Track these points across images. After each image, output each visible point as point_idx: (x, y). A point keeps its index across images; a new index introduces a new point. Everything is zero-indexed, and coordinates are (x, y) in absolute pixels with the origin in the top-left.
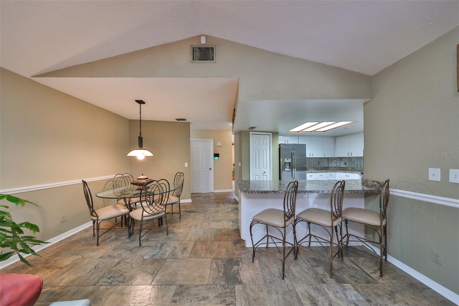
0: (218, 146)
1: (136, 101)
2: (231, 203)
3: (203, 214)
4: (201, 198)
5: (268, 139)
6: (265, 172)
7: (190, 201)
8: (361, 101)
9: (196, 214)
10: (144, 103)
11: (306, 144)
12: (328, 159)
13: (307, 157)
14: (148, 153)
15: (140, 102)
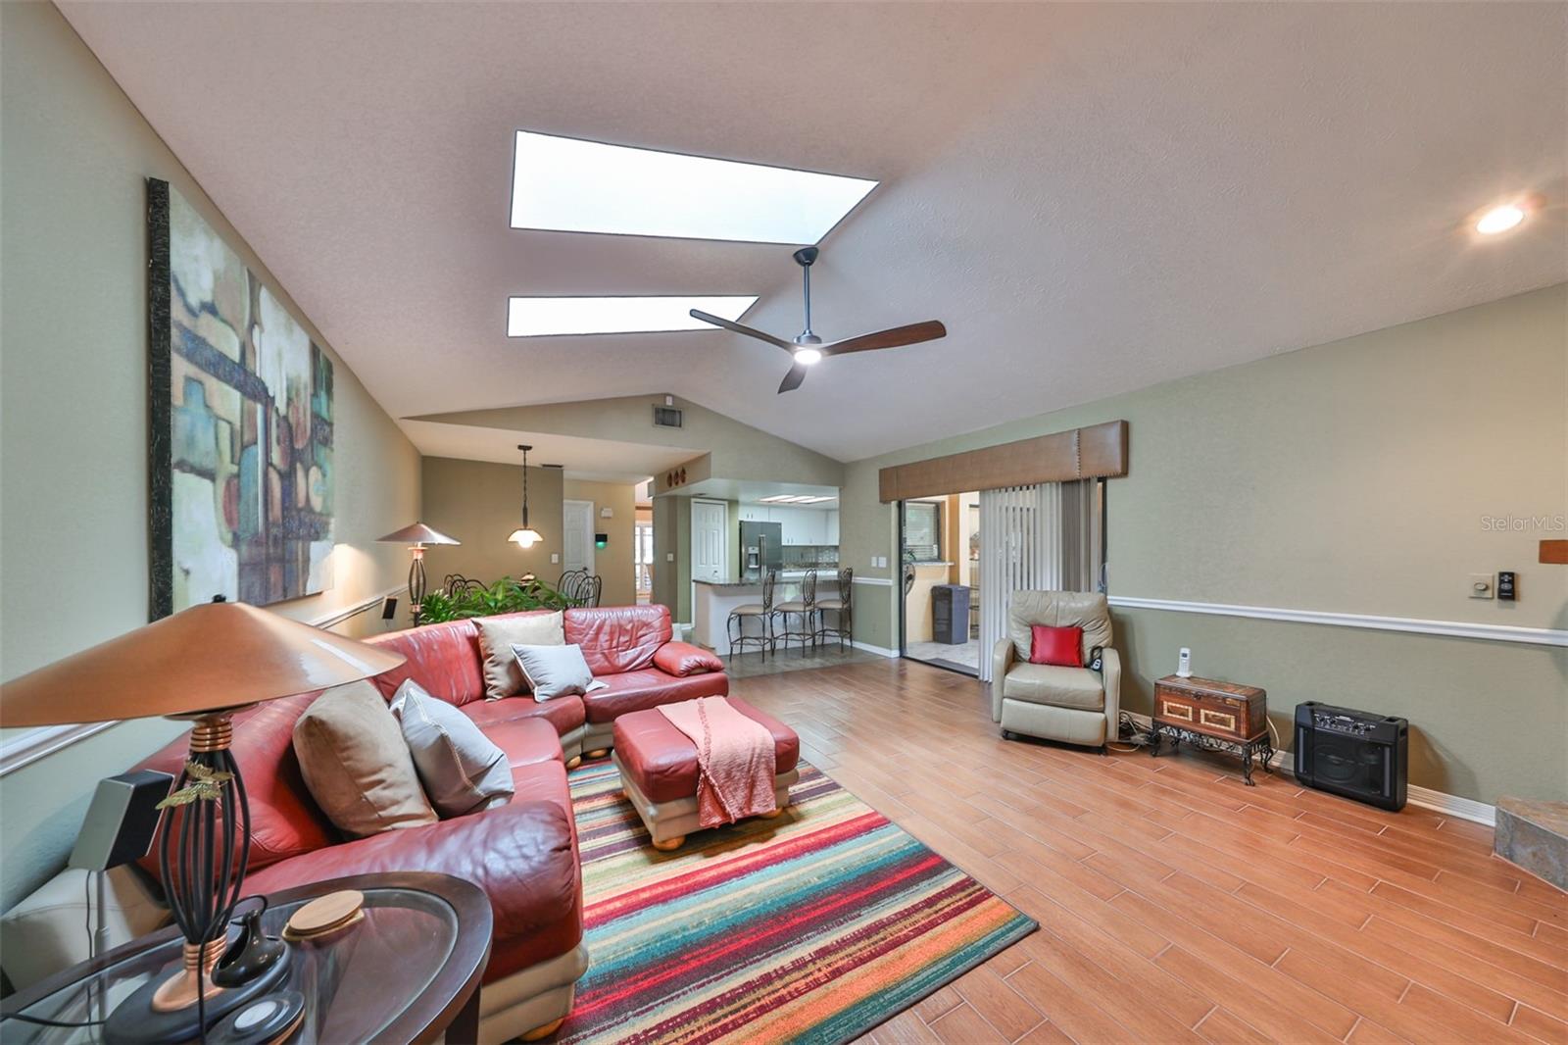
0: (605, 518)
1: (520, 447)
5: (720, 512)
6: (715, 572)
8: (837, 488)
10: (530, 448)
11: (781, 523)
12: (819, 549)
13: (783, 544)
14: (537, 538)
15: (525, 448)
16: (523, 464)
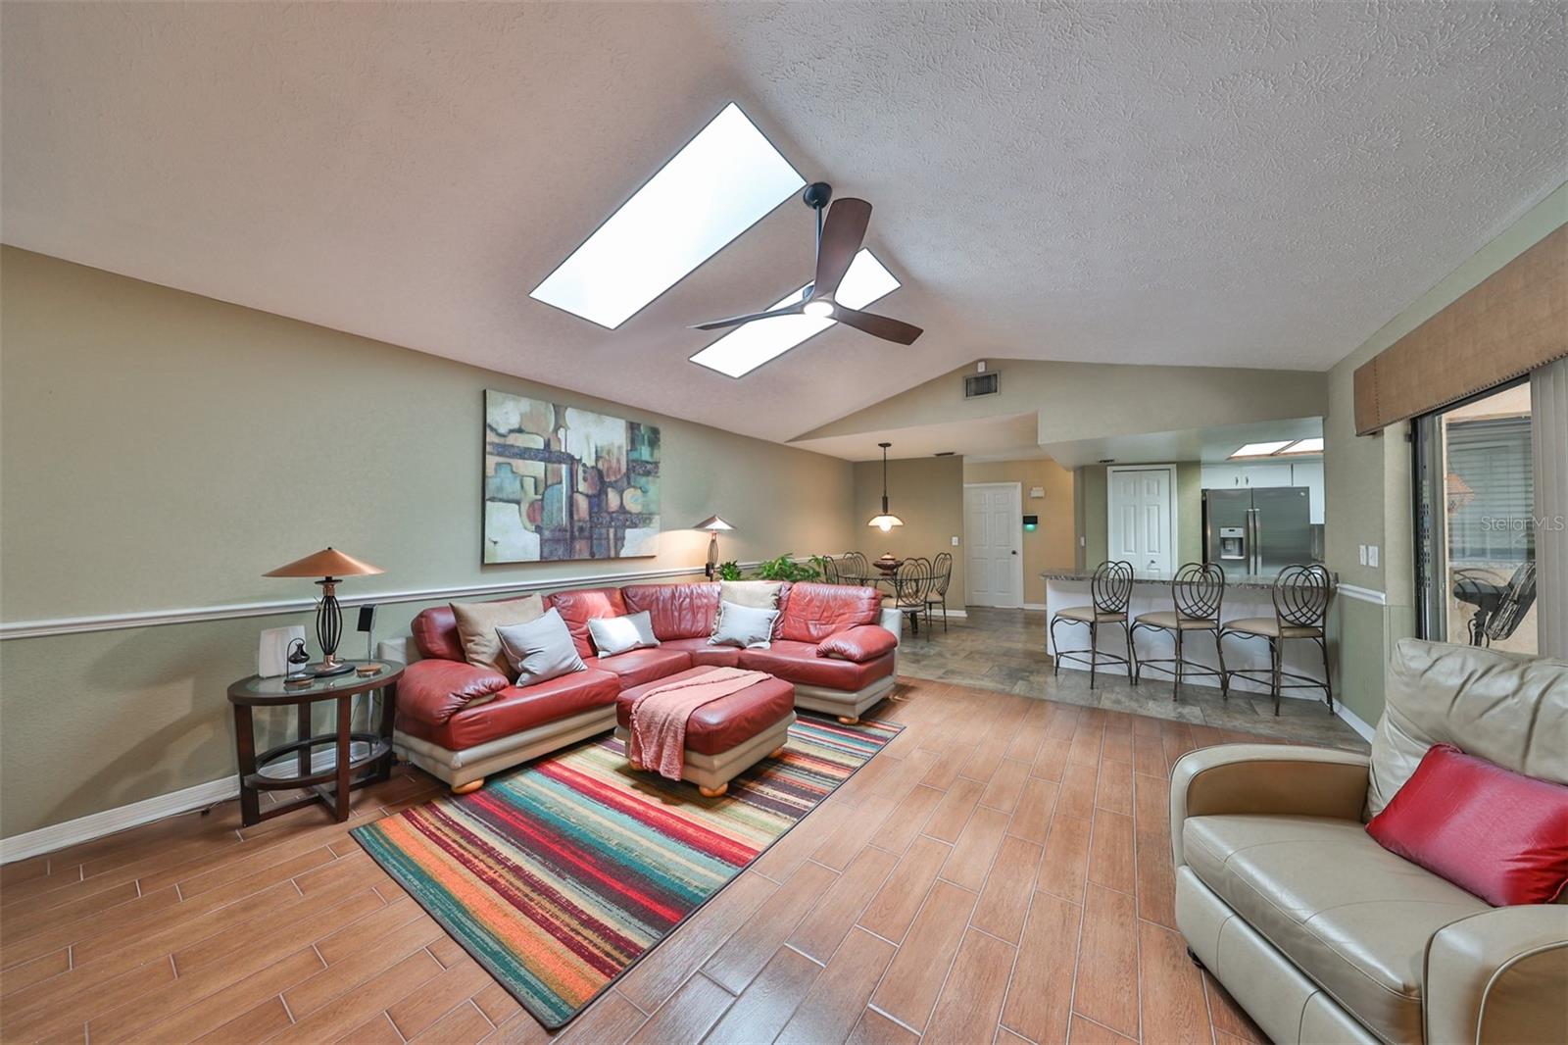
0: (1034, 498)
1: (880, 445)
5: (1162, 480)
6: (1153, 562)
7: (963, 614)
10: (889, 445)
11: (1308, 488)
13: (1312, 522)
14: (897, 522)
15: (885, 445)
16: (883, 458)
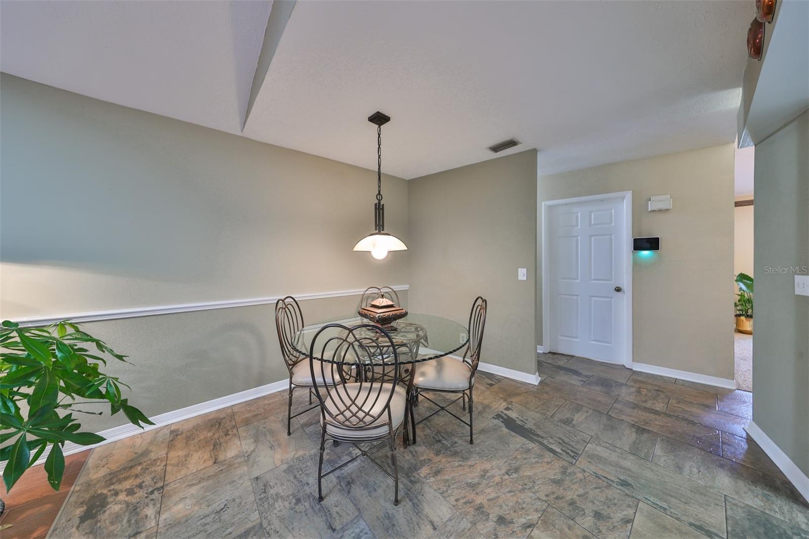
2: (722, 466)
3: (558, 464)
4: (574, 381)
7: (533, 379)
9: (528, 451)
10: (389, 119)
